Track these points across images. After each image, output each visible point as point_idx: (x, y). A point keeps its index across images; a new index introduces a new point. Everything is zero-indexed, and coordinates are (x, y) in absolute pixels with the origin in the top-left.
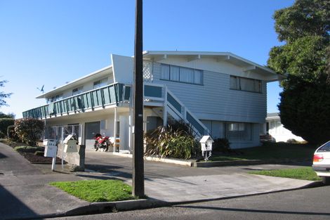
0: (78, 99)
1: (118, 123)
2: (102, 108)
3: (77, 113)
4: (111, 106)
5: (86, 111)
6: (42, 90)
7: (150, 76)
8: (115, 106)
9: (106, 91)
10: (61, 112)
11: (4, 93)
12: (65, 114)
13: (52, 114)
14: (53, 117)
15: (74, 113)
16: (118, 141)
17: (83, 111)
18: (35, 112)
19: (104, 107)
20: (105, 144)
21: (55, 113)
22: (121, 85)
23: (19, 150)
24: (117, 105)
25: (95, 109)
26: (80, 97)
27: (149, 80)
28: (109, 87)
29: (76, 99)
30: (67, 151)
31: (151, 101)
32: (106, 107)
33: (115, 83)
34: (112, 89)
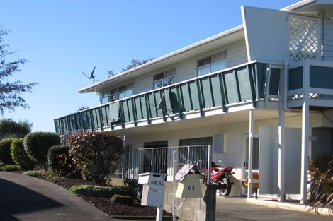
0: (171, 95)
1: (256, 140)
2: (221, 112)
3: (169, 120)
4: (242, 107)
5: (188, 117)
6: (92, 77)
7: (319, 46)
8: (251, 107)
9: (230, 78)
10: (136, 119)
11: (19, 84)
12: (143, 123)
13: (117, 123)
14: (118, 128)
15: (161, 121)
16: (255, 176)
17: (182, 116)
18: (79, 119)
19: (225, 109)
20: (225, 182)
21: (121, 121)
22: (262, 67)
23: (79, 193)
24: (255, 104)
25: (207, 114)
26: (174, 91)
27: (315, 56)
28: (236, 70)
29: (167, 94)
30: (183, 196)
31: (321, 96)
32: (230, 110)
33: (250, 62)
34: (244, 75)
